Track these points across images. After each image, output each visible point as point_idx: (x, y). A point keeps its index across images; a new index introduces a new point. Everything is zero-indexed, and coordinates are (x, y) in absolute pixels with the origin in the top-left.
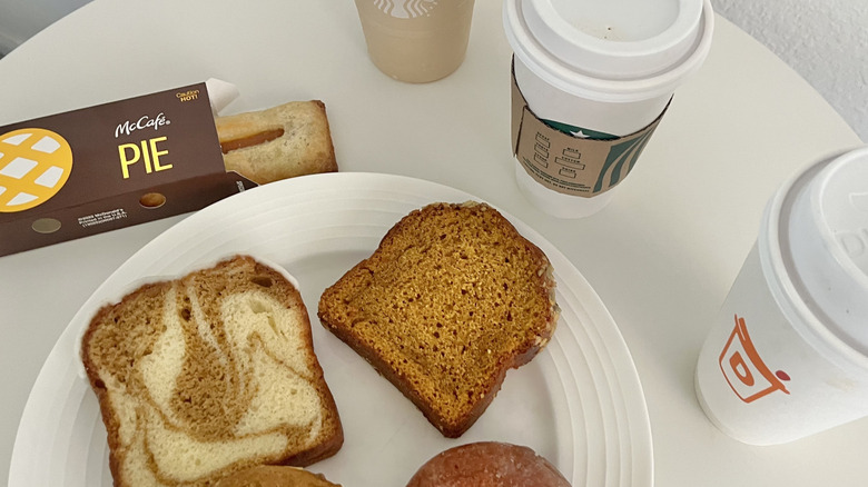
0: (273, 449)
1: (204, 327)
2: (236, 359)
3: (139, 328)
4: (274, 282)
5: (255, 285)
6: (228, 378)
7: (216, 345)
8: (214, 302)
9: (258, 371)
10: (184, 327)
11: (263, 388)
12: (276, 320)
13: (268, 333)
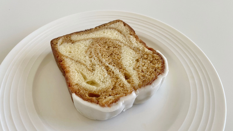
0: (76, 36)
1: (117, 71)
2: (98, 61)
3: (145, 68)
4: (87, 95)
5: (97, 93)
6: (100, 55)
7: (110, 66)
8: (116, 83)
9: (87, 58)
10: (126, 71)
11: (84, 52)
12: (82, 78)
13: (86, 72)
